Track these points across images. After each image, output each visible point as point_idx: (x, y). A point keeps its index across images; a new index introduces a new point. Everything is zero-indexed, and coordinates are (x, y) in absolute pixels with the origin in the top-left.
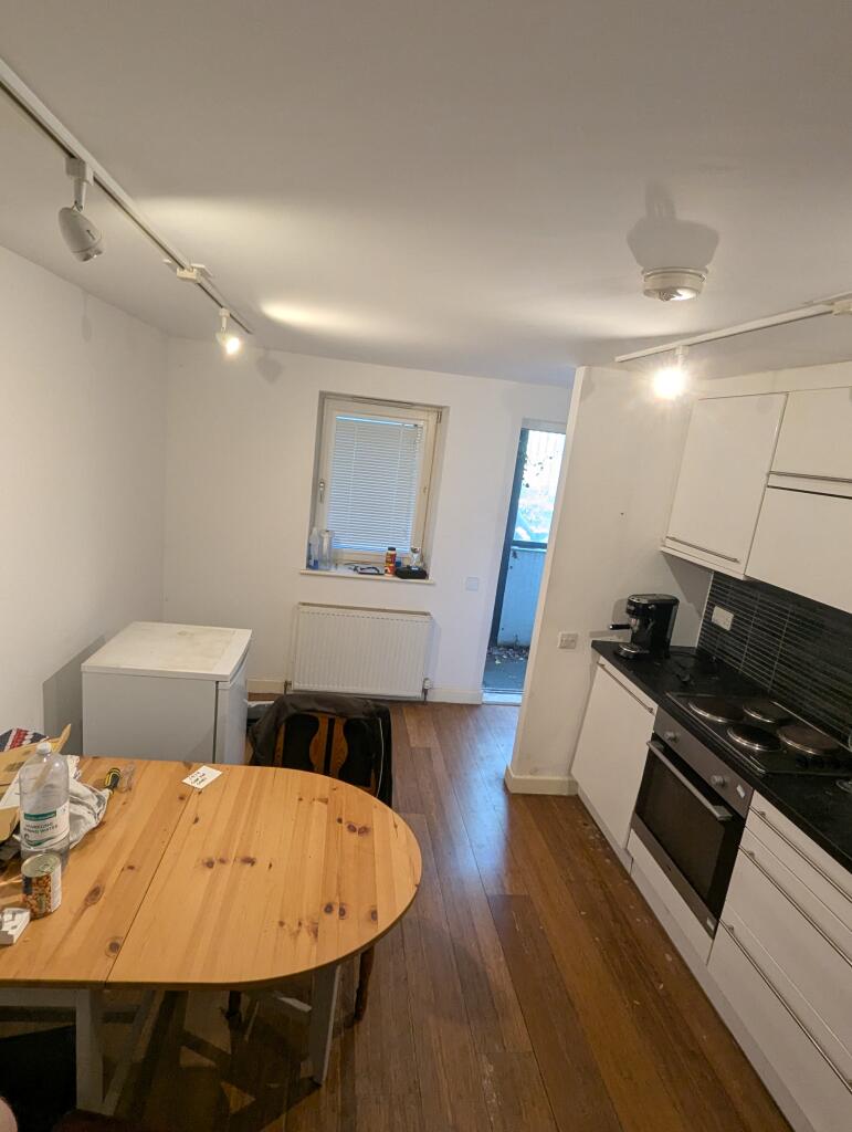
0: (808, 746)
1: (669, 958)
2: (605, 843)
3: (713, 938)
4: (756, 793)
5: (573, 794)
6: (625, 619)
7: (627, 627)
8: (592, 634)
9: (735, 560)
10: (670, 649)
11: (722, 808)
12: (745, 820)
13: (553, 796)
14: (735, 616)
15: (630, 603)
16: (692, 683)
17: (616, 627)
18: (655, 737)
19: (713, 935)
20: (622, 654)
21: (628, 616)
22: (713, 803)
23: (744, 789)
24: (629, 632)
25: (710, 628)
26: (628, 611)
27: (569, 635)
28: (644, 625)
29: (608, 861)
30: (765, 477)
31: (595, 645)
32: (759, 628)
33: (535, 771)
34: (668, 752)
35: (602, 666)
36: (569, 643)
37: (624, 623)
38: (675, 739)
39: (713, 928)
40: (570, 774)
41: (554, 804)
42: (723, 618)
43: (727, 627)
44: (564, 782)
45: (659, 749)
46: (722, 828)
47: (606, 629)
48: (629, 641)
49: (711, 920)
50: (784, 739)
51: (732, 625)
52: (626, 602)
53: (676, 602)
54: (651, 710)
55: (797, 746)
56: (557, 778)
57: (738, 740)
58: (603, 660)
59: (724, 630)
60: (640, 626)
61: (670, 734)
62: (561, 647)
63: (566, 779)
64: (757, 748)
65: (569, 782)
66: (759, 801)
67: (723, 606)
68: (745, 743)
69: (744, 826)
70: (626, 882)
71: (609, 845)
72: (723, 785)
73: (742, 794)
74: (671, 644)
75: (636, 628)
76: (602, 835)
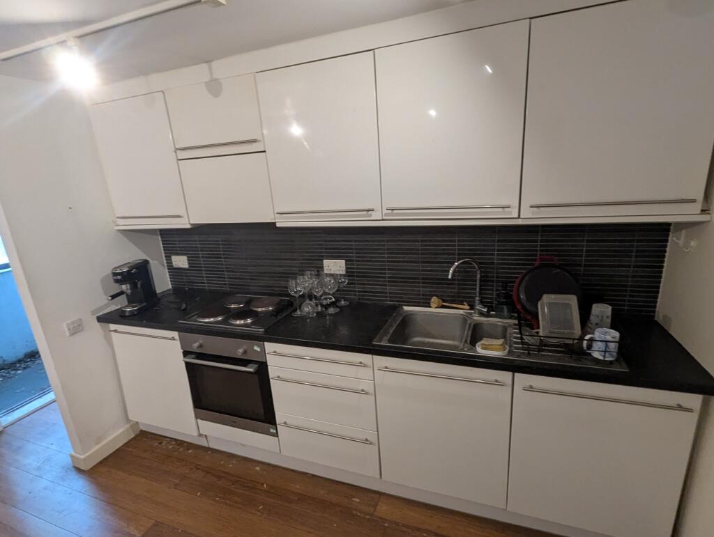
0: (267, 306)
1: (258, 468)
2: (180, 443)
3: (278, 436)
4: (266, 343)
5: (138, 432)
6: (116, 288)
7: (122, 293)
8: (93, 313)
9: (179, 217)
10: (159, 296)
11: (251, 365)
12: (266, 363)
13: (124, 445)
14: (188, 257)
15: (115, 274)
16: (188, 307)
17: (113, 297)
18: (186, 354)
19: (276, 435)
20: (127, 314)
21: (117, 285)
22: (245, 366)
23: (258, 346)
24: (124, 297)
25: (175, 272)
26: (117, 281)
27: (73, 323)
28: (134, 286)
29: (190, 451)
30: (174, 154)
31: (100, 319)
32: (206, 257)
33: (98, 440)
34: (200, 356)
35: (116, 331)
36: (77, 328)
37: (119, 291)
38: (201, 346)
39: (275, 431)
40: (128, 420)
41: (130, 449)
42: (181, 261)
43: (186, 265)
44: (128, 429)
45: (193, 358)
46: (256, 376)
47: (107, 302)
48: (126, 303)
49: (272, 428)
50: (256, 309)
51: (189, 263)
52: (111, 275)
53: (146, 262)
54: (173, 339)
55: (264, 309)
56: (121, 431)
57: (238, 322)
58: (113, 327)
59: (185, 269)
60: (131, 289)
61: (196, 345)
62: (72, 334)
63: (128, 426)
64: (249, 321)
65: (131, 426)
66: (270, 347)
67: (177, 254)
68: (242, 322)
69: (267, 366)
70: (209, 452)
71: (185, 442)
72: (245, 352)
73: (259, 349)
74: (158, 292)
75: (129, 292)
76: (175, 440)
